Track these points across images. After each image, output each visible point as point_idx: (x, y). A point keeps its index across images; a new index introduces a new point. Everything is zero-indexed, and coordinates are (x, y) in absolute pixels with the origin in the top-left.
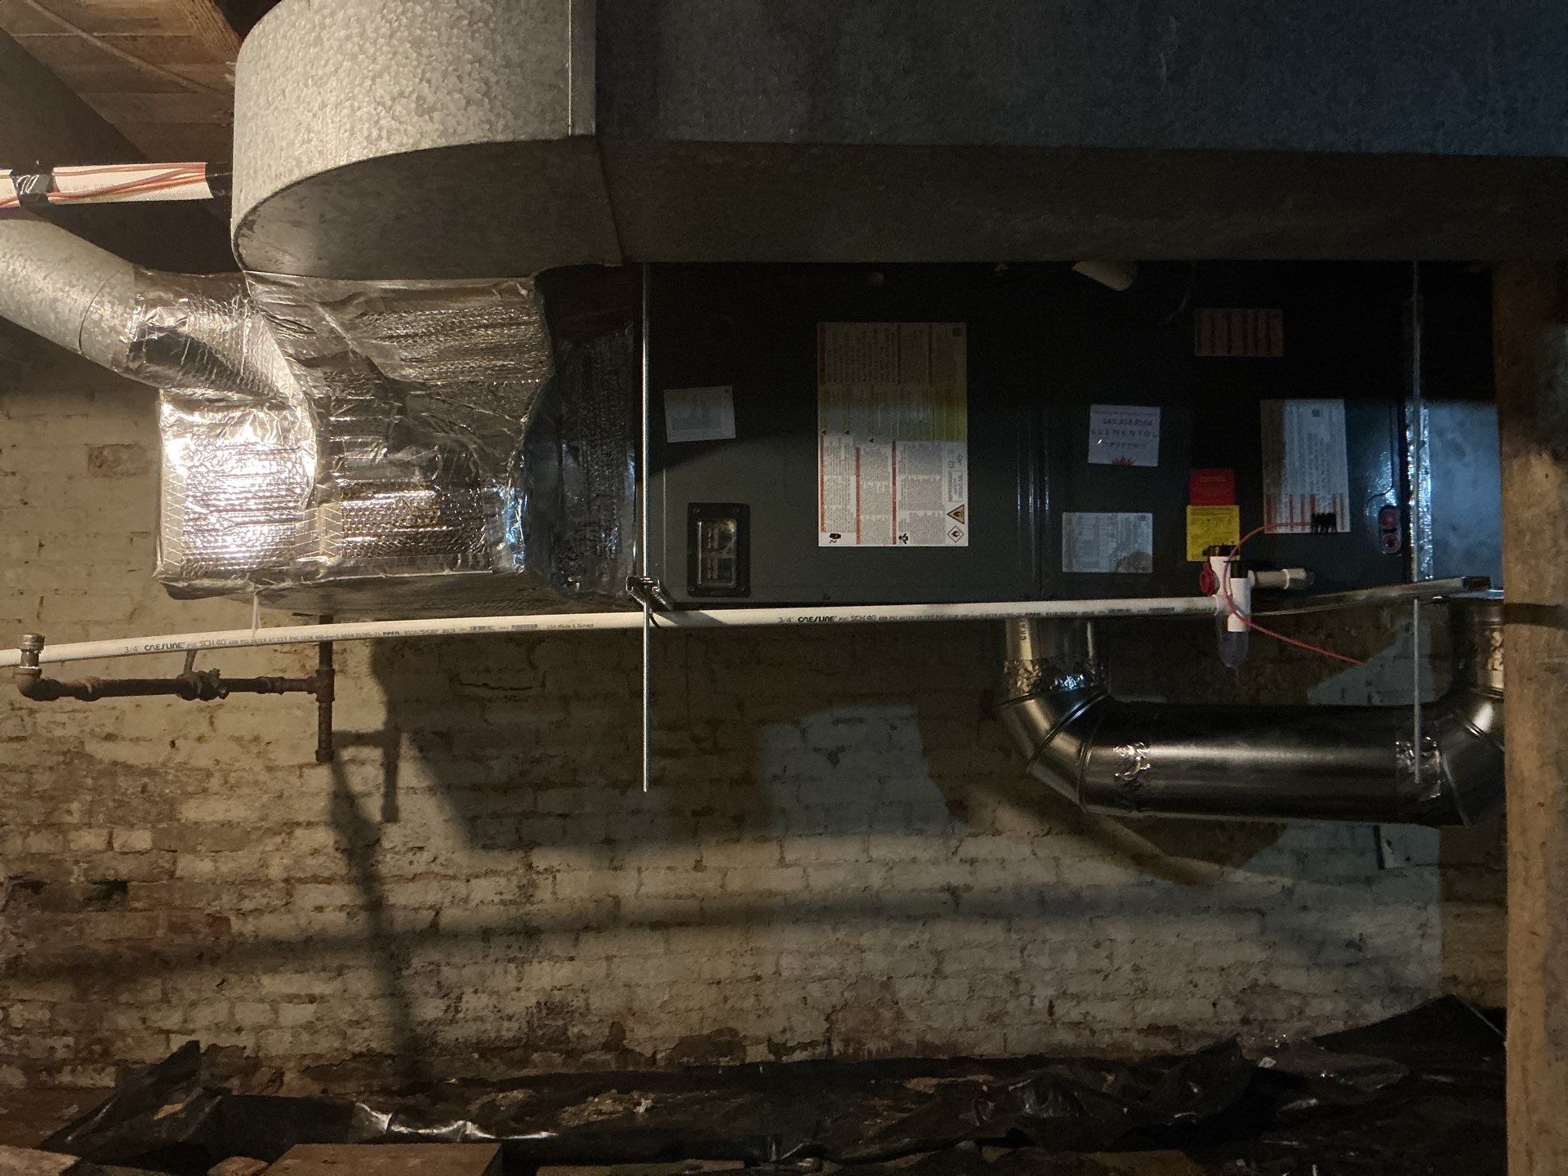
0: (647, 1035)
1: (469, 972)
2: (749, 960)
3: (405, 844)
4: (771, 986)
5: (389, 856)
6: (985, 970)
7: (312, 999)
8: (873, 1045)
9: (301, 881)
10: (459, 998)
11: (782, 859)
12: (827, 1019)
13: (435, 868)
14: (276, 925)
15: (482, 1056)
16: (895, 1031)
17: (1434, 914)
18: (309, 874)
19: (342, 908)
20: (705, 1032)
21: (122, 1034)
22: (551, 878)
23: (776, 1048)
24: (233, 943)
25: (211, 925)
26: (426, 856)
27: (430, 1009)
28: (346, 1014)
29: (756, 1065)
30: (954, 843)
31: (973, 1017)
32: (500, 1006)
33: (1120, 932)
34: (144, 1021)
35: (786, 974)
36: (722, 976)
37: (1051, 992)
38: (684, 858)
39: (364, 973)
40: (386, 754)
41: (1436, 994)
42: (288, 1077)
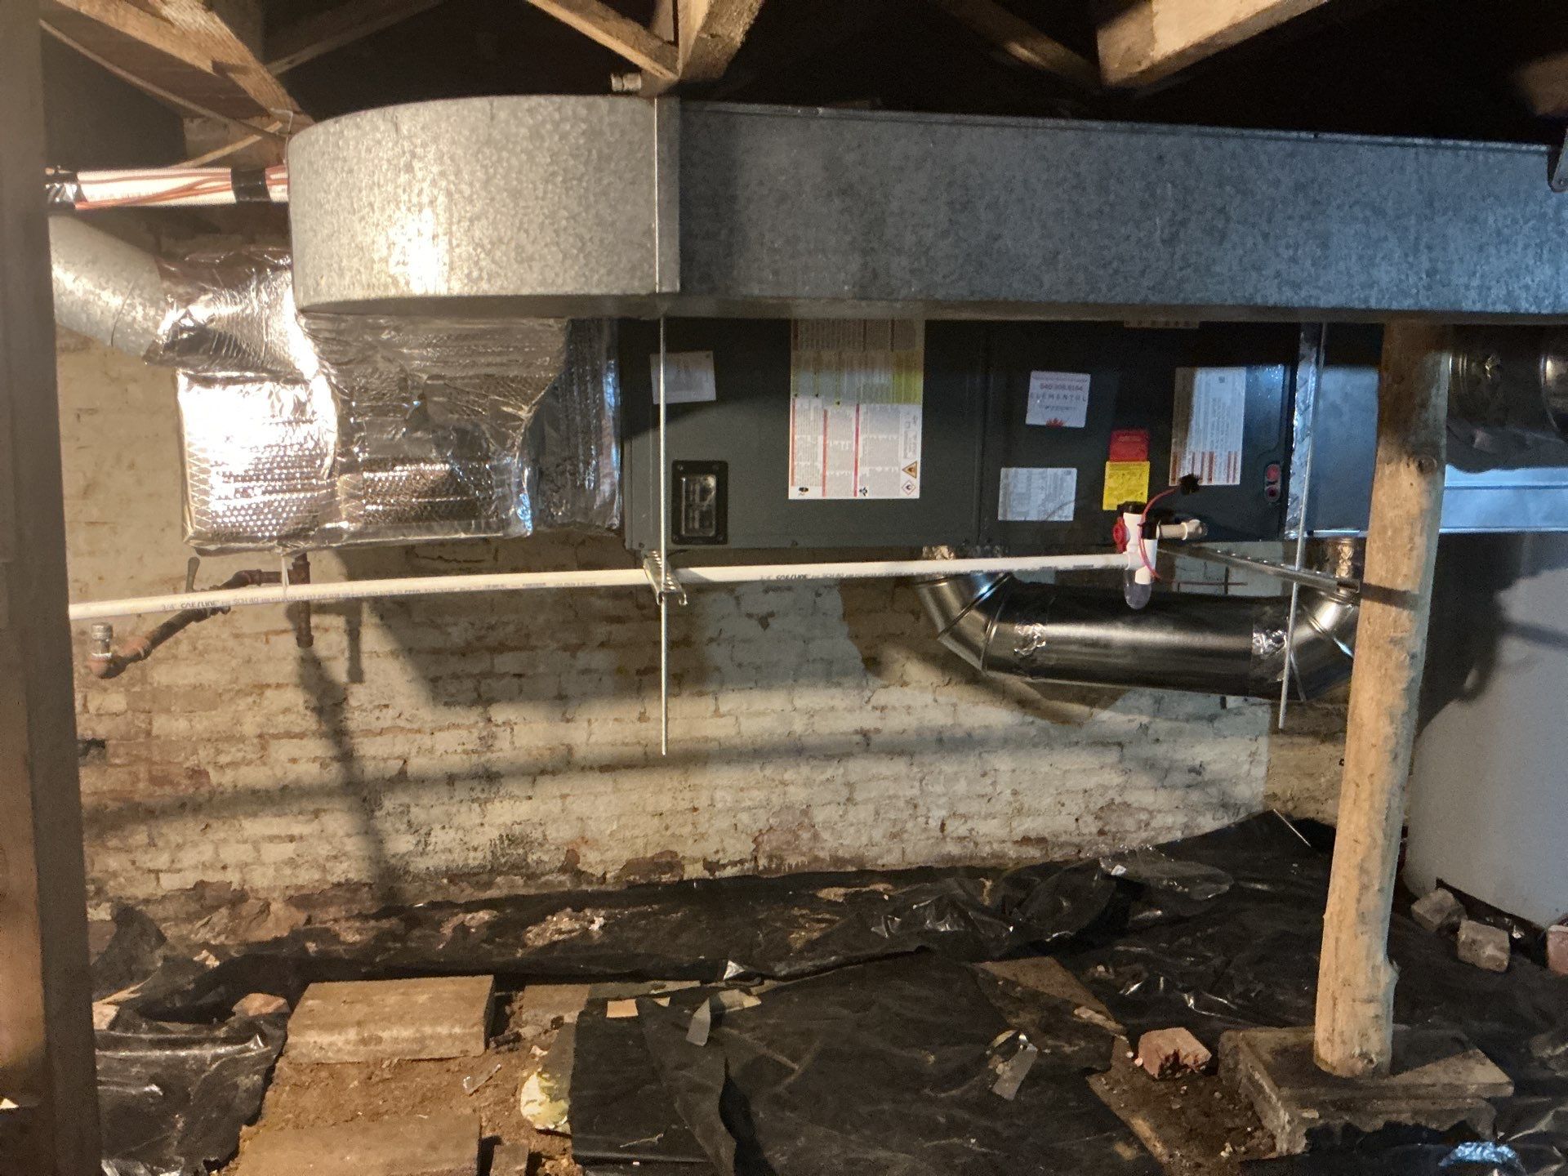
0: (598, 859)
1: (437, 811)
2: (688, 795)
3: (371, 702)
4: (707, 816)
5: (356, 713)
6: (890, 797)
7: (292, 839)
8: (793, 860)
9: (276, 737)
10: (429, 834)
11: (717, 710)
12: (755, 840)
13: (402, 723)
14: (255, 776)
15: (451, 881)
16: (810, 849)
17: (1263, 743)
18: (282, 731)
19: (314, 760)
20: (649, 855)
21: (115, 875)
22: (509, 730)
23: (711, 866)
24: (212, 793)
25: (190, 777)
26: (391, 713)
27: (401, 844)
28: (324, 850)
29: (691, 881)
30: (867, 693)
31: (877, 834)
32: (466, 839)
33: (1003, 763)
34: (133, 863)
35: (719, 805)
36: (664, 810)
37: (943, 813)
38: (629, 710)
39: (338, 815)
40: (348, 622)
41: (1258, 808)
42: (274, 907)
